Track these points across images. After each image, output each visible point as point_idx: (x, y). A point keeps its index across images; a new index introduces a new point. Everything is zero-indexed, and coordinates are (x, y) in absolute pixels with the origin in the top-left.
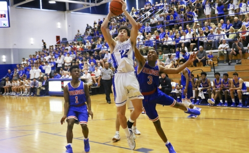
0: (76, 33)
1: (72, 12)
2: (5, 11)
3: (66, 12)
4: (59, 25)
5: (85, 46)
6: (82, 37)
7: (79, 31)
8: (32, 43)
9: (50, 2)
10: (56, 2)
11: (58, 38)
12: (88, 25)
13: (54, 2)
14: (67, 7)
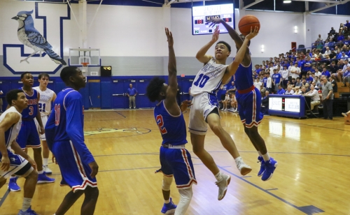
0: (316, 38)
1: (312, 13)
2: (231, 14)
3: (305, 13)
4: (296, 29)
5: (323, 55)
6: (323, 44)
7: (320, 36)
8: (263, 50)
9: (285, 2)
10: (292, 2)
11: (294, 44)
12: (332, 28)
13: (290, 2)
14: (307, 7)
